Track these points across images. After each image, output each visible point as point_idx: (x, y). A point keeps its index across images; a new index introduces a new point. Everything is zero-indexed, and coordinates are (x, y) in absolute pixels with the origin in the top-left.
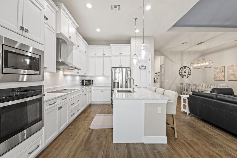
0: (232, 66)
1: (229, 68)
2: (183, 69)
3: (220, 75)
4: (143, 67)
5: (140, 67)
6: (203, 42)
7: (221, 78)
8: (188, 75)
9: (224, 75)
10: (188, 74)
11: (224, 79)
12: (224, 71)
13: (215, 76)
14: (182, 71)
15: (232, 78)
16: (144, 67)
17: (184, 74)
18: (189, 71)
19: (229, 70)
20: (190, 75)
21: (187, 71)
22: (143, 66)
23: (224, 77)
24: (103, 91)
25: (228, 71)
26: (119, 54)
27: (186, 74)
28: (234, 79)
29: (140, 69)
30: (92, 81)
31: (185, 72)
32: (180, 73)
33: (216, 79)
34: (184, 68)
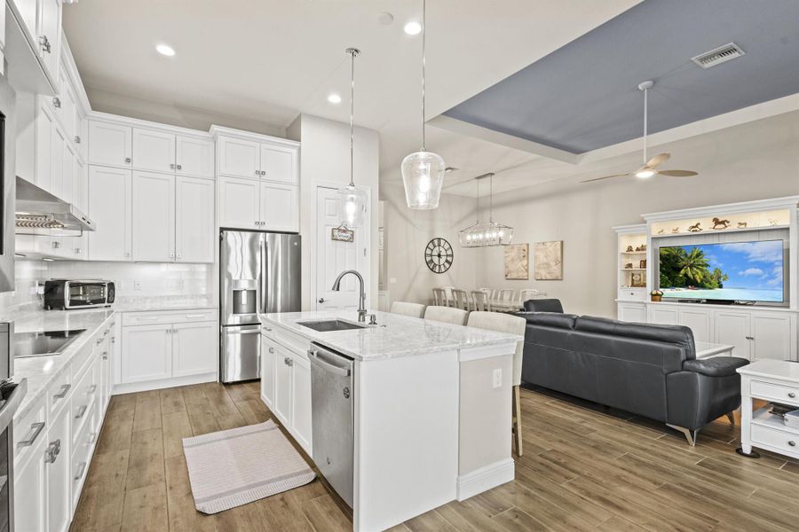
0: (543, 243)
1: (537, 250)
2: (435, 247)
3: (519, 265)
4: (344, 234)
5: (336, 233)
6: (492, 174)
7: (520, 274)
8: (447, 265)
9: (528, 265)
10: (447, 261)
11: (528, 276)
12: (526, 257)
13: (507, 267)
14: (432, 250)
15: (544, 273)
16: (349, 234)
17: (436, 260)
18: (449, 252)
19: (537, 253)
20: (450, 264)
21: (443, 253)
22: (344, 231)
23: (527, 271)
24: (175, 331)
25: (536, 257)
26: (251, 173)
27: (443, 260)
28: (549, 277)
29: (334, 239)
30: (111, 285)
31: (439, 256)
32: (428, 259)
33: (508, 277)
34: (436, 242)
